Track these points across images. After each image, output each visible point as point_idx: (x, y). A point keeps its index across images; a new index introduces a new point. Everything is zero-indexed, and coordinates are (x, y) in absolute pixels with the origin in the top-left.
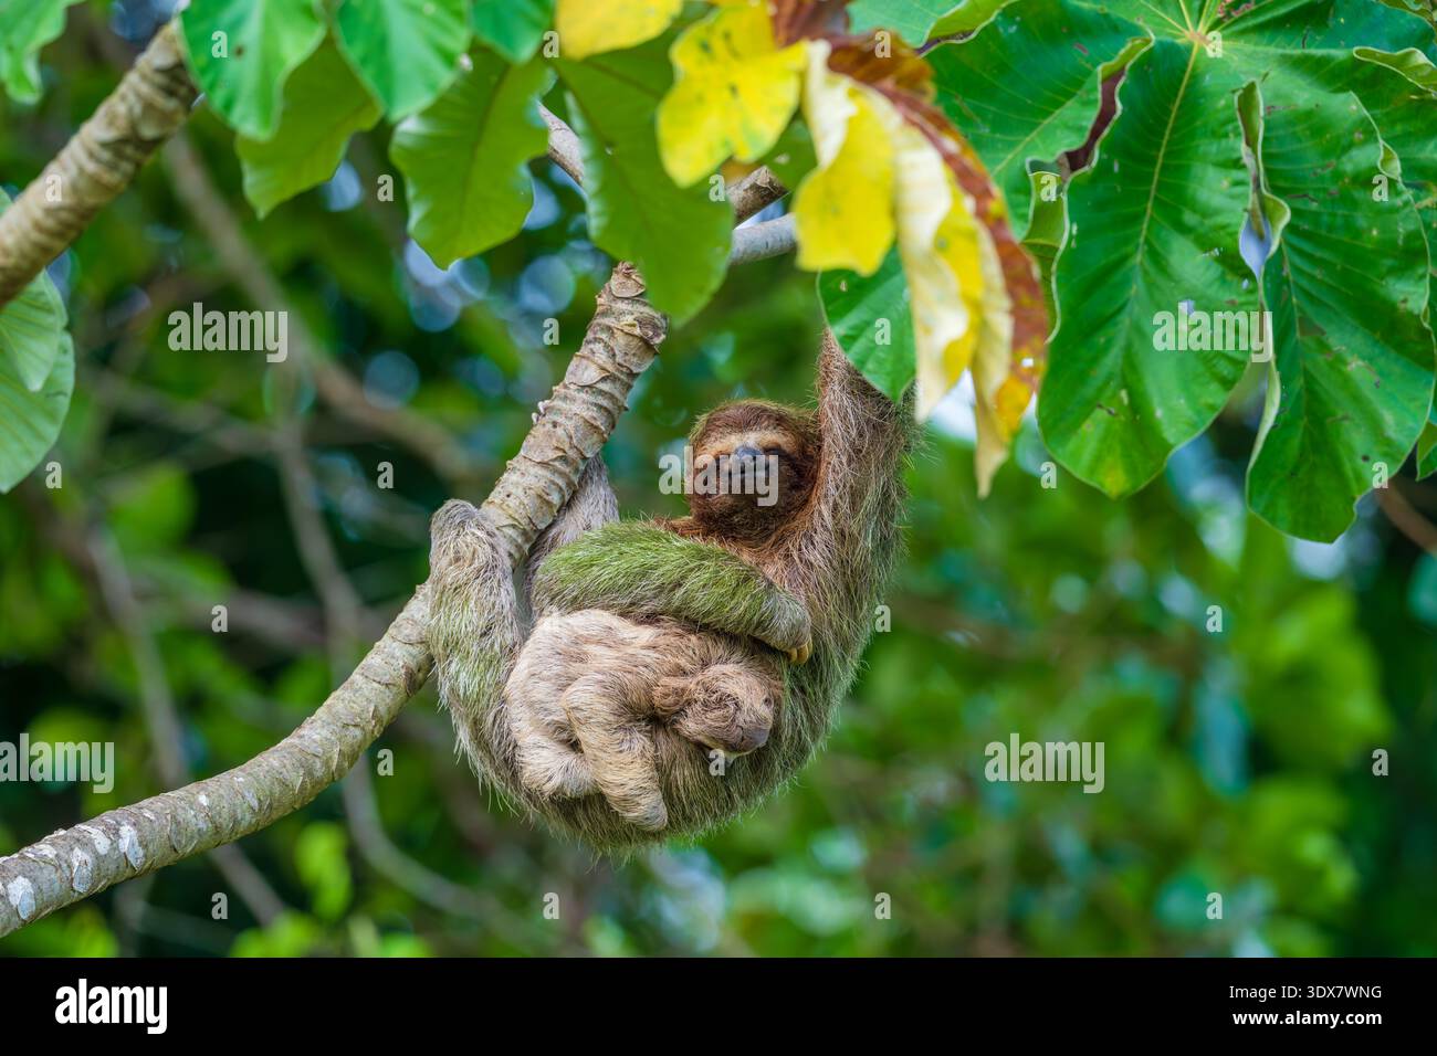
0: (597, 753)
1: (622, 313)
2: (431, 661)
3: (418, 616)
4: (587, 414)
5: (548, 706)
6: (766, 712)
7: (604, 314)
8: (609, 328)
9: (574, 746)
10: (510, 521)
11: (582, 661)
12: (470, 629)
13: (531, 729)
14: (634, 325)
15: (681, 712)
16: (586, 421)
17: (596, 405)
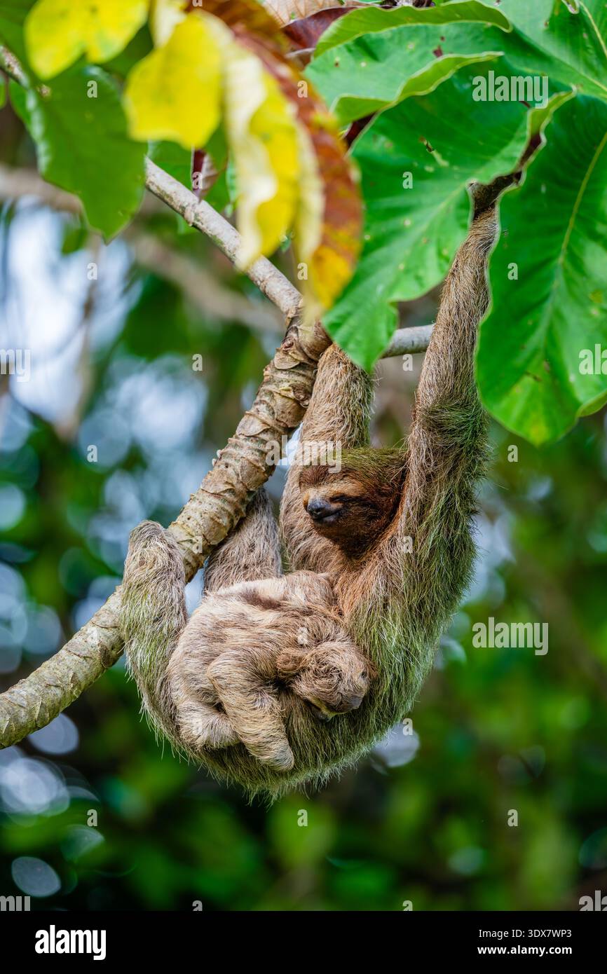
0: (236, 711)
1: (281, 381)
2: (121, 641)
3: (113, 608)
4: (251, 458)
5: (197, 677)
6: (362, 683)
7: (268, 382)
8: (271, 393)
9: (219, 708)
10: (189, 538)
11: (222, 641)
12: (146, 616)
13: (186, 696)
14: (289, 390)
15: (297, 676)
16: (250, 463)
17: (259, 451)
